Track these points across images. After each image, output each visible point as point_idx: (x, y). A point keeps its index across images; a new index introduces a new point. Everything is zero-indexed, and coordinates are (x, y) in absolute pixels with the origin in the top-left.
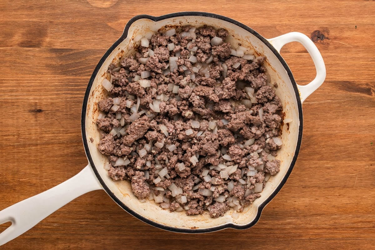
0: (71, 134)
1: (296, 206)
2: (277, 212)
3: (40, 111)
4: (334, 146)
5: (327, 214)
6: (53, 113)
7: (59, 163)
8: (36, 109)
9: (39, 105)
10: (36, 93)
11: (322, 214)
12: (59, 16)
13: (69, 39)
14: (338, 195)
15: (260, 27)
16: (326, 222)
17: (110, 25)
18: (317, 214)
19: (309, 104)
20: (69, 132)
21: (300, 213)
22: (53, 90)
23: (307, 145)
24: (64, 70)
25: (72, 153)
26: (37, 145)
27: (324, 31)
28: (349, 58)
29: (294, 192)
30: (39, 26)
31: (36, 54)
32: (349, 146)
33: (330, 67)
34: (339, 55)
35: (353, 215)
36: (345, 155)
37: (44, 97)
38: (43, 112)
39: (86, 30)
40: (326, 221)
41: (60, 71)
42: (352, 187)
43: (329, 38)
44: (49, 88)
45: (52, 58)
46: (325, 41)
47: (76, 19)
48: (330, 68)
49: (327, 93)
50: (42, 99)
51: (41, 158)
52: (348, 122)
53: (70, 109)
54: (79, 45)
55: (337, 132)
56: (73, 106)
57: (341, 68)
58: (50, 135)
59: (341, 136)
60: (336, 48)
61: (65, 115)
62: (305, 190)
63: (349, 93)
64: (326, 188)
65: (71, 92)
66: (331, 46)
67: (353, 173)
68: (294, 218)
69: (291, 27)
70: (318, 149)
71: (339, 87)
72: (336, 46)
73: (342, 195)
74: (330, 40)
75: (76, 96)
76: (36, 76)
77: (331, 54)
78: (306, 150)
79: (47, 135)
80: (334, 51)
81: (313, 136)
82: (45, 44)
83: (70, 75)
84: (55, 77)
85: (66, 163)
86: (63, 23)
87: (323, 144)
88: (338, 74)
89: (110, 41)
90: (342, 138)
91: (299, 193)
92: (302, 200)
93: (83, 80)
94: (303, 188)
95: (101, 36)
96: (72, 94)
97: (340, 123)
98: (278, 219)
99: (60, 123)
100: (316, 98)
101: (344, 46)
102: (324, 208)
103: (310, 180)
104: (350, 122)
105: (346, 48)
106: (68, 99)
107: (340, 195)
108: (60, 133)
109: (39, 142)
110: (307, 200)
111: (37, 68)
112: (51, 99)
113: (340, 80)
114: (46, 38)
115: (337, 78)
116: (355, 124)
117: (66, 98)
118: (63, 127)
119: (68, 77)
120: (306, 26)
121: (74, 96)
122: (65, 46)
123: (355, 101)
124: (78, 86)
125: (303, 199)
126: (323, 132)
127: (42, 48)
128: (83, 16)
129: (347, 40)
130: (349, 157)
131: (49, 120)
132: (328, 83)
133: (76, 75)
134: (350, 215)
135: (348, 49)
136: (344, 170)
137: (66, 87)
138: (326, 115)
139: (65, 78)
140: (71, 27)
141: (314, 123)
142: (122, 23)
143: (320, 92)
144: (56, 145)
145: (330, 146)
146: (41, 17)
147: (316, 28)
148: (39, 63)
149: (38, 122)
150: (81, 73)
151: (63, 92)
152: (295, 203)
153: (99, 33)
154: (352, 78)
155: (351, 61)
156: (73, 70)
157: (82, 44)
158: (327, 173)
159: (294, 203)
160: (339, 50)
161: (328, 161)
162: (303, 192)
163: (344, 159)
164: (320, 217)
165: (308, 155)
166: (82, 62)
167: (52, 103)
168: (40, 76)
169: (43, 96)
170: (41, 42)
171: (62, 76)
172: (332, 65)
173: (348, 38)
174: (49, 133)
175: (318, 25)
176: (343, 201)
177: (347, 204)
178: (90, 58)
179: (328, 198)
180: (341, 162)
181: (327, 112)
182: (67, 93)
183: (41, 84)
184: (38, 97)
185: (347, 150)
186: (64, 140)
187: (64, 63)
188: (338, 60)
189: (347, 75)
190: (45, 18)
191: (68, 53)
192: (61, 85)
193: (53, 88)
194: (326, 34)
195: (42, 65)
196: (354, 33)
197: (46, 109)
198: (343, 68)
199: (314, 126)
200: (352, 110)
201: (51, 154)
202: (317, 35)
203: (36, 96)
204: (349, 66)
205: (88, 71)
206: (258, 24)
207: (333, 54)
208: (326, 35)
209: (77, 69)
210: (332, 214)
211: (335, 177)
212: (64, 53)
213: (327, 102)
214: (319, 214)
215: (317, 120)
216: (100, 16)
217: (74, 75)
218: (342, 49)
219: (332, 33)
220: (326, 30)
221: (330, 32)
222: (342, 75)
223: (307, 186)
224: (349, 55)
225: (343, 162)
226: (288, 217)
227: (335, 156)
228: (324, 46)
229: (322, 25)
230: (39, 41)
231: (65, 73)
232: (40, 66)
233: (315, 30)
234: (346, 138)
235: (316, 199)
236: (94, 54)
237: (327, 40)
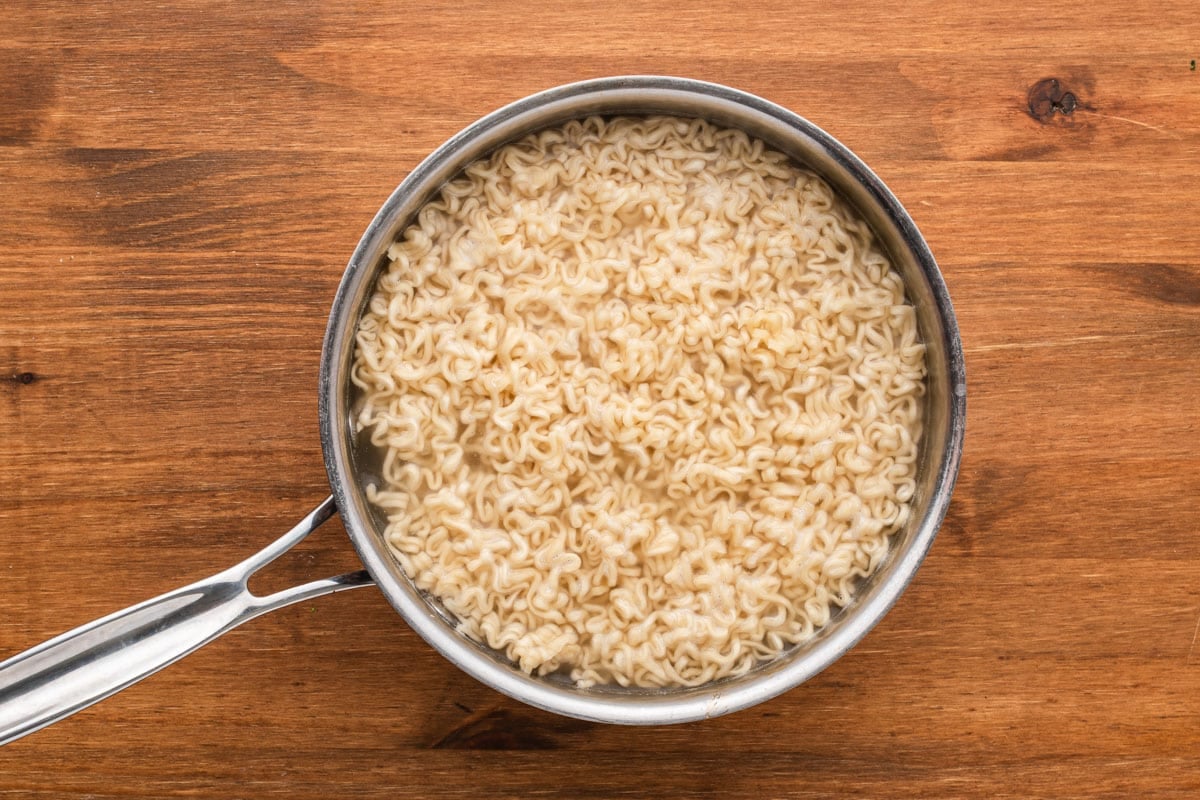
0: (143, 464)
1: (974, 727)
2: (904, 747)
3: (29, 379)
4: (1115, 504)
5: (1091, 755)
6: (77, 388)
7: (100, 572)
8: (14, 371)
9: (27, 358)
10: (16, 313)
11: (1073, 756)
12: (98, 30)
13: (136, 115)
14: (1128, 683)
15: (840, 67)
16: (1088, 785)
17: (285, 61)
18: (1052, 756)
19: (1021, 349)
20: (135, 456)
21: (990, 753)
22: (76, 303)
23: (1014, 499)
24: (116, 228)
25: (146, 533)
26: (17, 504)
27: (1075, 80)
28: (1167, 181)
29: (969, 674)
30: (26, 65)
31: (17, 171)
32: (1169, 505)
33: (1098, 213)
34: (1132, 168)
35: (1186, 758)
36: (1154, 535)
37: (43, 327)
38: (43, 383)
39: (199, 81)
40: (1085, 780)
41: (102, 232)
42: (1183, 656)
43: (1095, 106)
44: (64, 294)
45: (74, 183)
46: (1079, 116)
47: (161, 39)
48: (1100, 217)
49: (1087, 309)
50: (38, 336)
51: (32, 554)
52: (1168, 415)
53: (141, 370)
54: (173, 133)
55: (1124, 451)
56: (151, 362)
57: (1138, 217)
58: (67, 468)
59: (1138, 467)
60: (1119, 143)
61: (121, 392)
62: (1006, 667)
63: (1168, 309)
64: (1085, 659)
65: (145, 309)
66: (1103, 138)
67: (1185, 605)
68: (970, 771)
69: (955, 68)
70: (1054, 517)
71: (1132, 284)
72: (1120, 134)
73: (1144, 685)
74: (1098, 115)
75: (162, 323)
76: (14, 251)
77: (1101, 166)
78: (1010, 520)
79: (55, 469)
80: (1112, 154)
81: (1035, 468)
82: (46, 132)
83: (139, 246)
84: (86, 253)
85: (126, 572)
86: (112, 55)
87: (1074, 496)
88: (1127, 239)
89: (286, 119)
90: (1143, 473)
91: (987, 679)
92: (996, 703)
93: (189, 263)
94: (1001, 658)
95: (254, 102)
96: (146, 315)
97: (1136, 420)
98: (907, 775)
99: (103, 423)
100: (1047, 329)
101: (1150, 134)
102: (1078, 733)
103: (1027, 630)
104: (1173, 415)
105: (1156, 142)
106: (132, 336)
107: (1136, 686)
109: (25, 492)
110: (1014, 705)
111: (17, 223)
112: (70, 334)
113: (1134, 261)
114: (51, 109)
115: (1125, 252)
116: (1190, 422)
117: (126, 332)
118: (113, 438)
119: (131, 255)
120: (1010, 63)
121: (153, 323)
122: (119, 141)
123: (1193, 339)
124: (169, 285)
125: (1002, 700)
126: (1072, 454)
127: (37, 147)
128: (186, 29)
129: (1160, 115)
130: (1168, 545)
131: (63, 413)
132: (1090, 273)
133: (160, 245)
134: (1177, 760)
135: (1163, 148)
136: (1151, 591)
138: (1083, 389)
139: (122, 255)
140: (144, 70)
141: (1040, 418)
142: (330, 54)
143: (1061, 305)
144: (87, 505)
145: (1099, 504)
146: (34, 33)
147: (1045, 70)
148: (25, 203)
149: (23, 419)
150: (181, 239)
151: (116, 309)
152: (972, 714)
153: (246, 91)
154: (1179, 253)
155: (1176, 192)
156: (151, 227)
157: (184, 133)
158: (1088, 605)
159: (967, 715)
160: (1130, 151)
161: (1094, 561)
162: (1002, 675)
163: (1153, 553)
164: (1065, 767)
165: (1017, 538)
166: (186, 197)
167: (73, 348)
168: (31, 248)
169: (41, 323)
170: (33, 126)
171: (110, 249)
172: (1104, 204)
173: (1165, 105)
174: (62, 461)
175: (1053, 58)
176: (1150, 707)
177: (1163, 717)
178: (213, 183)
179: (1094, 697)
180: (1137, 565)
181: (1089, 380)
182: (128, 314)
183: (31, 280)
184: (22, 329)
185: (1159, 518)
186: (118, 484)
187: (116, 200)
188: (1127, 188)
189: (1161, 242)
190: (46, 38)
191: (130, 166)
192: (108, 283)
193: (77, 293)
194: (1083, 90)
195: (35, 210)
196: (1187, 86)
197: (52, 373)
198: (1145, 217)
199: (1041, 431)
200: (1179, 371)
201: (69, 539)
202: (1049, 94)
203: (14, 322)
204: (1169, 210)
205: (206, 229)
206: (829, 56)
207: (1108, 166)
208: (1083, 95)
209: (165, 224)
210: (1109, 756)
211: (1119, 618)
212: (117, 166)
213: (1088, 342)
214: (1058, 756)
215: (1051, 410)
216: (248, 28)
217: (154, 244)
218: (1142, 148)
219: (1107, 89)
220: (1085, 77)
221: (1099, 83)
222: (1143, 242)
223: (1014, 652)
224: (1169, 169)
225: (1148, 563)
226: (948, 766)
227: (1119, 541)
228: (1075, 134)
229: (1066, 57)
230: (25, 123)
231: (120, 239)
232: (28, 214)
233: (1045, 75)
234: (1159, 473)
235: (1050, 701)
236: (227, 170)
237: (1087, 113)
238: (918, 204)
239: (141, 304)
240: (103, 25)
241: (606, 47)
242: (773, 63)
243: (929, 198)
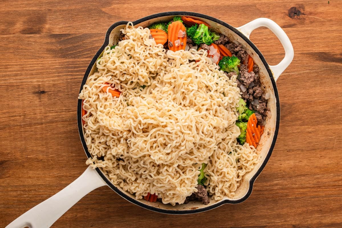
0: (73, 112)
1: (282, 169)
2: (265, 174)
3: (43, 92)
4: (314, 112)
5: (311, 174)
6: (55, 94)
7: (63, 140)
8: (39, 91)
9: (42, 87)
10: (39, 76)
11: (306, 175)
12: (56, 4)
13: (67, 25)
14: (319, 156)
15: (242, 6)
16: (310, 182)
17: (104, 10)
18: (301, 175)
19: (289, 75)
20: (71, 110)
21: (286, 175)
22: (54, 73)
23: (289, 112)
24: (63, 54)
25: (74, 130)
26: (42, 124)
27: (300, 7)
28: (323, 31)
29: (280, 155)
30: (39, 14)
31: (38, 40)
32: (327, 112)
33: (307, 40)
34: (314, 29)
35: (334, 174)
36: (324, 119)
37: (46, 79)
38: (47, 93)
39: (82, 16)
40: (310, 180)
41: (60, 55)
42: (332, 149)
43: (305, 14)
44: (51, 71)
45: (52, 43)
46: (301, 16)
47: (72, 6)
48: (307, 41)
49: (305, 64)
50: (45, 81)
51: (46, 136)
52: (326, 90)
53: (71, 89)
54: (76, 29)
55: (316, 99)
56: (73, 87)
57: (316, 41)
58: (54, 114)
59: (319, 102)
60: (311, 22)
61: (66, 95)
62: (289, 154)
63: (325, 63)
64: (308, 151)
65: (72, 74)
66: (307, 21)
67: (332, 136)
68: (281, 180)
69: (270, 5)
70: (299, 116)
71: (316, 58)
72: (311, 20)
73: (323, 156)
74: (306, 16)
75: (76, 77)
76: (38, 60)
77: (307, 28)
78: (288, 117)
79: (51, 114)
80: (310, 25)
81: (294, 104)
82: (44, 30)
83: (69, 58)
84: (56, 60)
85: (70, 139)
86: (60, 10)
87: (304, 110)
88: (314, 46)
89: (105, 25)
90: (321, 104)
91: (284, 157)
92: (287, 162)
93: (82, 62)
94: (288, 151)
95: (96, 21)
96: (72, 75)
97: (319, 91)
98: (266, 181)
99: (62, 102)
100: (296, 69)
101: (319, 20)
102: (307, 169)
103: (294, 144)
104: (327, 89)
105: (320, 22)
106: (68, 80)
107: (321, 157)
108: (63, 112)
109: (43, 121)
110: (292, 163)
111: (38, 53)
112: (53, 81)
113: (316, 52)
114: (45, 25)
115: (314, 50)
116: (332, 91)
117: (67, 80)
118: (65, 106)
119: (67, 60)
120: (283, 4)
121: (74, 77)
122: (63, 32)
123: (331, 71)
124: (77, 67)
125: (288, 162)
126: (303, 100)
127: (43, 34)
128: (78, 3)
129: (321, 15)
130: (328, 122)
131: (52, 101)
132: (306, 55)
133: (75, 58)
134: (331, 174)
135: (322, 23)
136: (324, 133)
137: (66, 69)
138: (305, 84)
139: (65, 60)
140: (69, 14)
141: (295, 92)
142: (115, 8)
143: (299, 63)
144: (59, 123)
145: (310, 112)
146: (40, 5)
147: (292, 5)
148: (40, 48)
149: (42, 102)
150: (80, 56)
151: (64, 74)
152: (281, 165)
153: (94, 18)
154: (327, 49)
155: (326, 34)
156: (72, 53)
157: (79, 29)
158: (308, 137)
159: (280, 166)
160: (314, 24)
161: (309, 126)
162: (288, 156)
163: (324, 124)
164: (305, 178)
165: (290, 121)
166: (80, 45)
167: (54, 84)
168: (42, 60)
169: (46, 78)
170: (41, 29)
171: (62, 59)
172: (308, 38)
173: (322, 12)
174: (53, 112)
175: (294, 2)
176: (324, 162)
177: (328, 164)
178: (87, 41)
179: (311, 160)
180: (320, 127)
181: (307, 81)
182: (67, 75)
183: (42, 67)
184: (41, 80)
185: (325, 115)
186: (67, 118)
187: (63, 47)
188: (314, 34)
189: (323, 47)
190: (44, 7)
191: (66, 38)
192: (62, 67)
193: (54, 70)
194: (302, 10)
195: (43, 50)
196: (327, 8)
197: (49, 91)
198: (318, 41)
199: (295, 95)
200: (328, 79)
201: (55, 132)
202: (293, 11)
203: (39, 78)
204: (324, 39)
205: (86, 53)
206: (239, 4)
207: (309, 28)
208: (302, 12)
209: (75, 52)
210: (315, 174)
211: (316, 140)
212: (63, 38)
213: (306, 72)
214: (303, 175)
215: (297, 89)
216: (94, 2)
217: (73, 57)
218: (317, 24)
219: (308, 9)
220: (302, 6)
221: (306, 8)
222: (318, 47)
223: (291, 150)
224: (324, 28)
225: (323, 126)
226: (276, 178)
227: (316, 121)
228: (300, 21)
229: (297, 2)
230: (39, 28)
231: (64, 56)
232: (41, 51)
233: (292, 6)
234: (325, 104)
235: (300, 161)
236: (90, 38)
237: (303, 15)
238: (262, 40)
239: (70, 72)
240: (58, 3)
241: (183, 4)
242: (225, 6)
243: (265, 38)
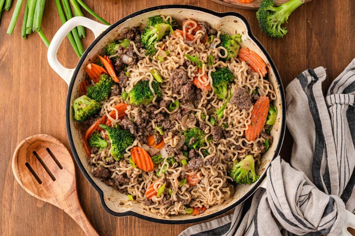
108: (174, 233)
137: (128, 227)
